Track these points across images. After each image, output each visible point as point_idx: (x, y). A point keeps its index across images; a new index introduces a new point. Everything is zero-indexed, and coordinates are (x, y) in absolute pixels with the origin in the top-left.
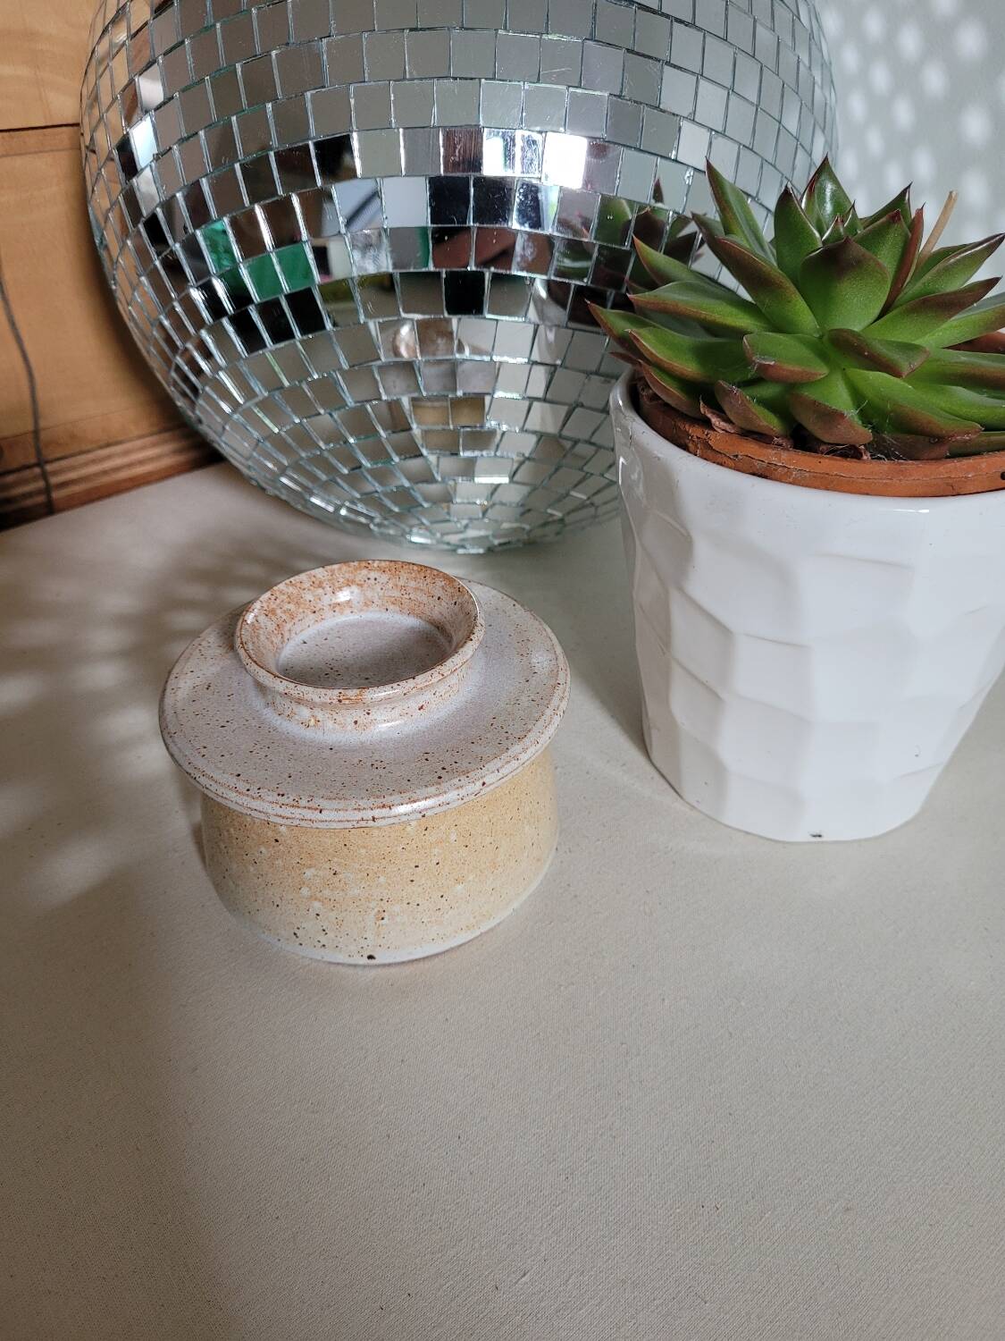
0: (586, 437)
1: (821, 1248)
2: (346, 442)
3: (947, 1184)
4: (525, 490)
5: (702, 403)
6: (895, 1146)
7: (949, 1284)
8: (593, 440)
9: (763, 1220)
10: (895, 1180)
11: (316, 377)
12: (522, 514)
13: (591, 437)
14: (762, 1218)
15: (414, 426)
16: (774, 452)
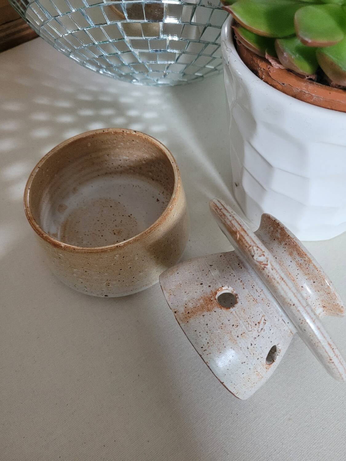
0: (213, 41)
1: (277, 435)
2: (94, 44)
3: (332, 411)
4: (184, 66)
5: (267, 54)
6: (313, 393)
7: (326, 455)
8: (217, 42)
9: (255, 421)
10: (311, 408)
11: (74, 11)
12: (183, 76)
13: (215, 41)
14: (255, 420)
15: (126, 37)
16: (305, 84)
